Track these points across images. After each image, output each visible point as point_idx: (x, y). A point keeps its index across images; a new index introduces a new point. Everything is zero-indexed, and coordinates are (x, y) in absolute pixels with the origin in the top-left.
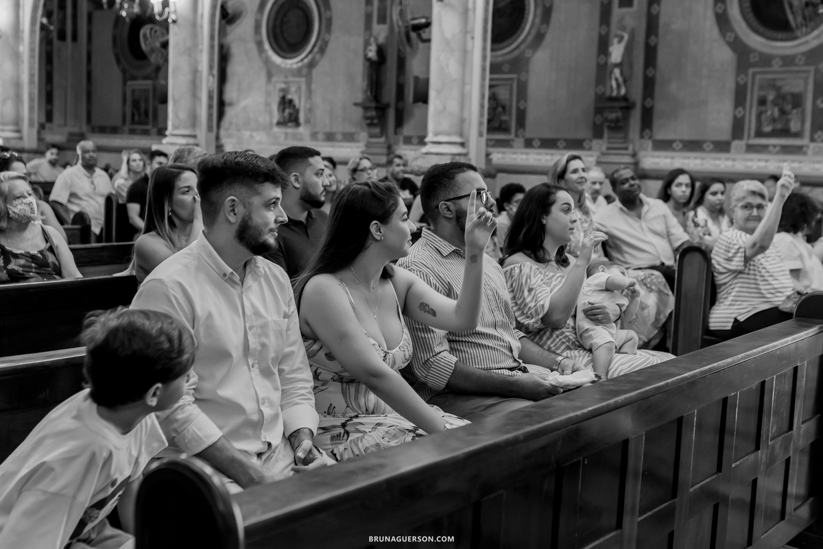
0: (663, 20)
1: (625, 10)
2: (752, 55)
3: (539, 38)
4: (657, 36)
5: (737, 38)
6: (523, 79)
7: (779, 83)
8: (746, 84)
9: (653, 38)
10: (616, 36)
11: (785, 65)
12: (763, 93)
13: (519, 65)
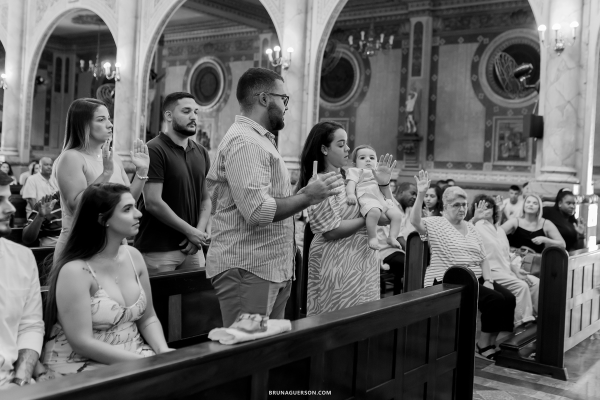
0: (439, 85)
1: (416, 78)
2: (495, 108)
3: (363, 95)
4: (436, 95)
5: (485, 96)
6: (353, 121)
7: (511, 126)
8: (491, 126)
9: (433, 96)
10: (410, 94)
11: (515, 114)
12: (502, 132)
13: (350, 112)
